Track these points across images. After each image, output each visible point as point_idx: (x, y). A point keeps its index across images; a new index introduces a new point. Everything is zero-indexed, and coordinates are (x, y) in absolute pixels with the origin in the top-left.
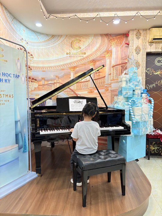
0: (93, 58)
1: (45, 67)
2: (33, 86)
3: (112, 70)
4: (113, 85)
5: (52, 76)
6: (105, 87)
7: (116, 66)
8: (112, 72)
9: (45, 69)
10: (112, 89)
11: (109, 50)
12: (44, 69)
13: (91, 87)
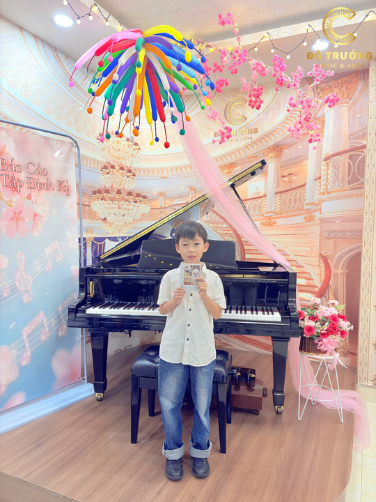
0: (276, 141)
1: (166, 169)
2: (137, 211)
3: (323, 168)
4: (325, 206)
5: (182, 188)
6: (304, 211)
7: (335, 158)
8: (323, 173)
9: (168, 172)
10: (323, 216)
12: (165, 172)
13: (270, 212)
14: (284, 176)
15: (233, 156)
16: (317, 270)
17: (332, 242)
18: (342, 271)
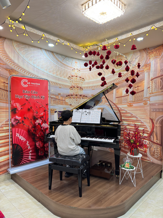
1: (94, 86)
3: (151, 83)
4: (151, 99)
6: (143, 101)
7: (155, 79)
8: (150, 85)
9: (95, 87)
10: (151, 103)
11: (148, 63)
12: (94, 87)
13: (131, 101)
14: (136, 87)
15: (117, 81)
16: (149, 125)
17: (155, 113)
18: (159, 125)
